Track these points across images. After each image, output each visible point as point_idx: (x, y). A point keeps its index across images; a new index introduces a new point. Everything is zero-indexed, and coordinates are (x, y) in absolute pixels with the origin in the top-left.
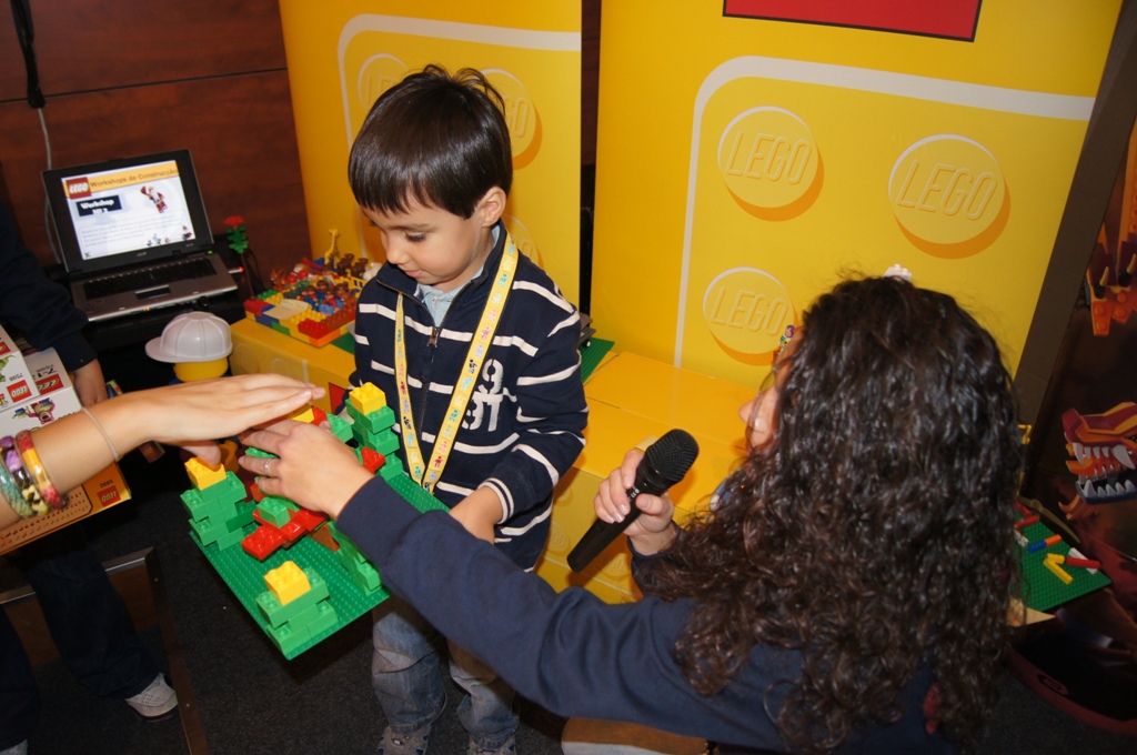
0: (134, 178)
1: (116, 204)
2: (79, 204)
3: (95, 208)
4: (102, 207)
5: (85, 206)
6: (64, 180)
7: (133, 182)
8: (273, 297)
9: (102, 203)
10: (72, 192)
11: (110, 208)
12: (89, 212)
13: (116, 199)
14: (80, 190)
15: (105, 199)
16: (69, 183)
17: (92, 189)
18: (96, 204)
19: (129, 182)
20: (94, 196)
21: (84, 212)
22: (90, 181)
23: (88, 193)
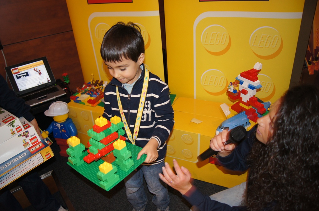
0: (31, 66)
1: (27, 74)
2: (16, 76)
3: (21, 76)
4: (23, 76)
5: (18, 76)
6: (11, 69)
7: (31, 67)
8: (78, 95)
9: (23, 74)
10: (14, 72)
11: (26, 76)
12: (20, 77)
13: (27, 73)
14: (16, 72)
15: (24, 73)
16: (13, 70)
17: (20, 71)
18: (21, 75)
19: (30, 68)
20: (21, 73)
21: (18, 78)
22: (19, 69)
23: (19, 72)
